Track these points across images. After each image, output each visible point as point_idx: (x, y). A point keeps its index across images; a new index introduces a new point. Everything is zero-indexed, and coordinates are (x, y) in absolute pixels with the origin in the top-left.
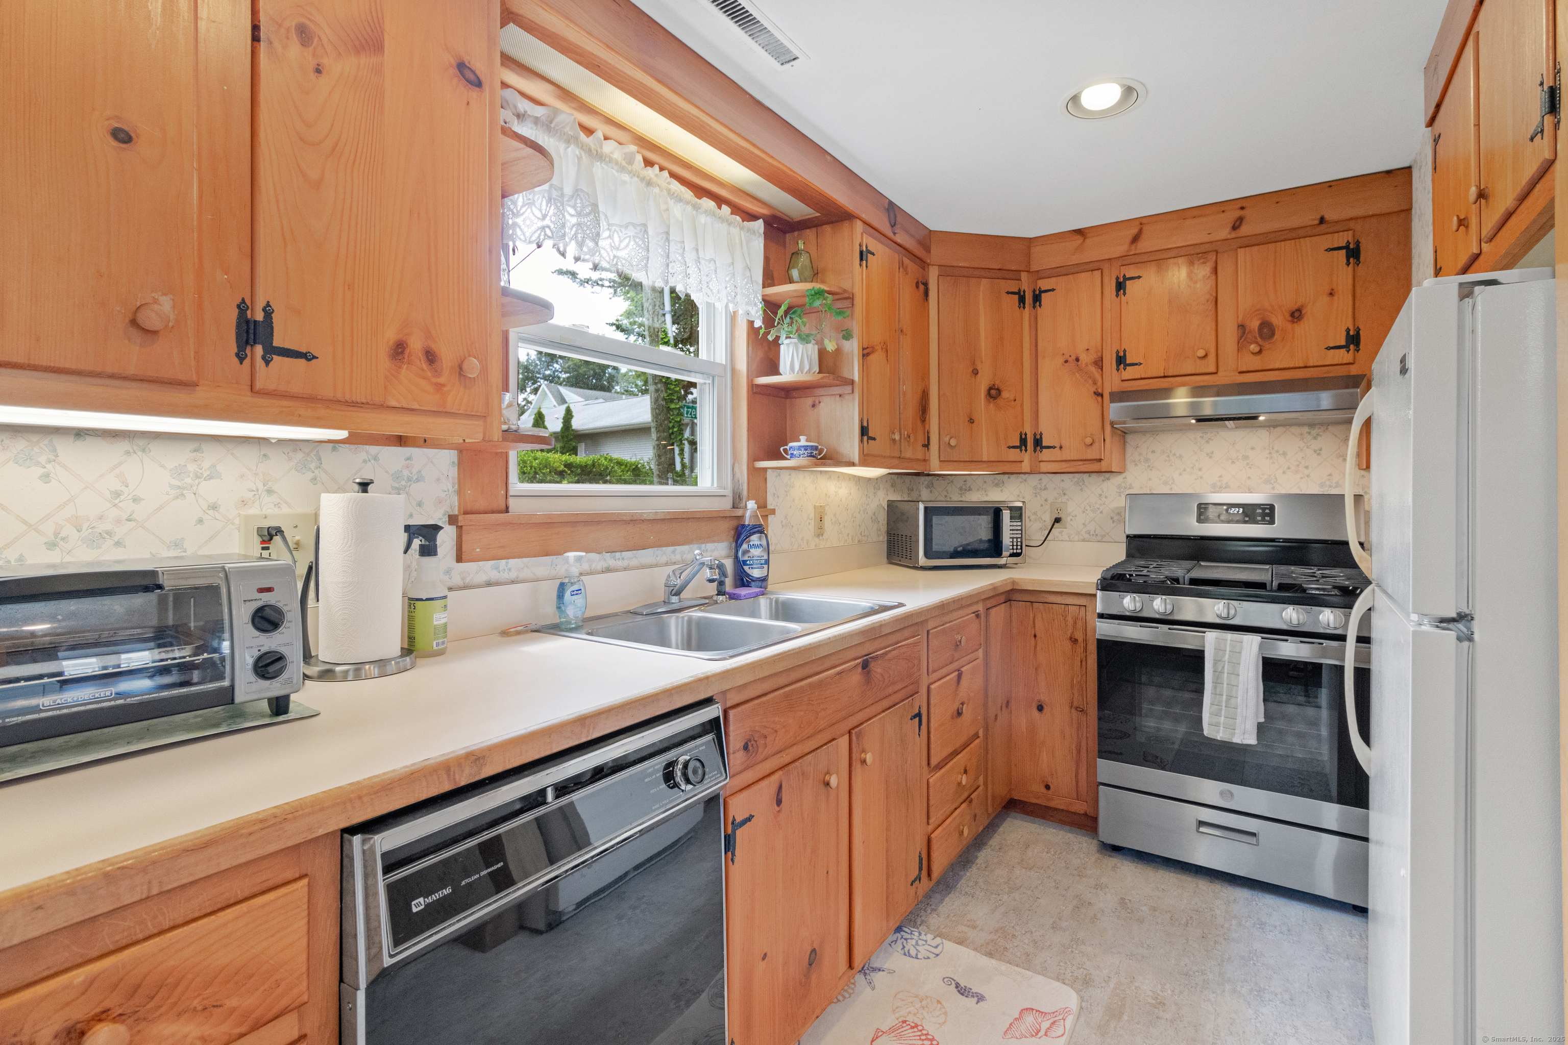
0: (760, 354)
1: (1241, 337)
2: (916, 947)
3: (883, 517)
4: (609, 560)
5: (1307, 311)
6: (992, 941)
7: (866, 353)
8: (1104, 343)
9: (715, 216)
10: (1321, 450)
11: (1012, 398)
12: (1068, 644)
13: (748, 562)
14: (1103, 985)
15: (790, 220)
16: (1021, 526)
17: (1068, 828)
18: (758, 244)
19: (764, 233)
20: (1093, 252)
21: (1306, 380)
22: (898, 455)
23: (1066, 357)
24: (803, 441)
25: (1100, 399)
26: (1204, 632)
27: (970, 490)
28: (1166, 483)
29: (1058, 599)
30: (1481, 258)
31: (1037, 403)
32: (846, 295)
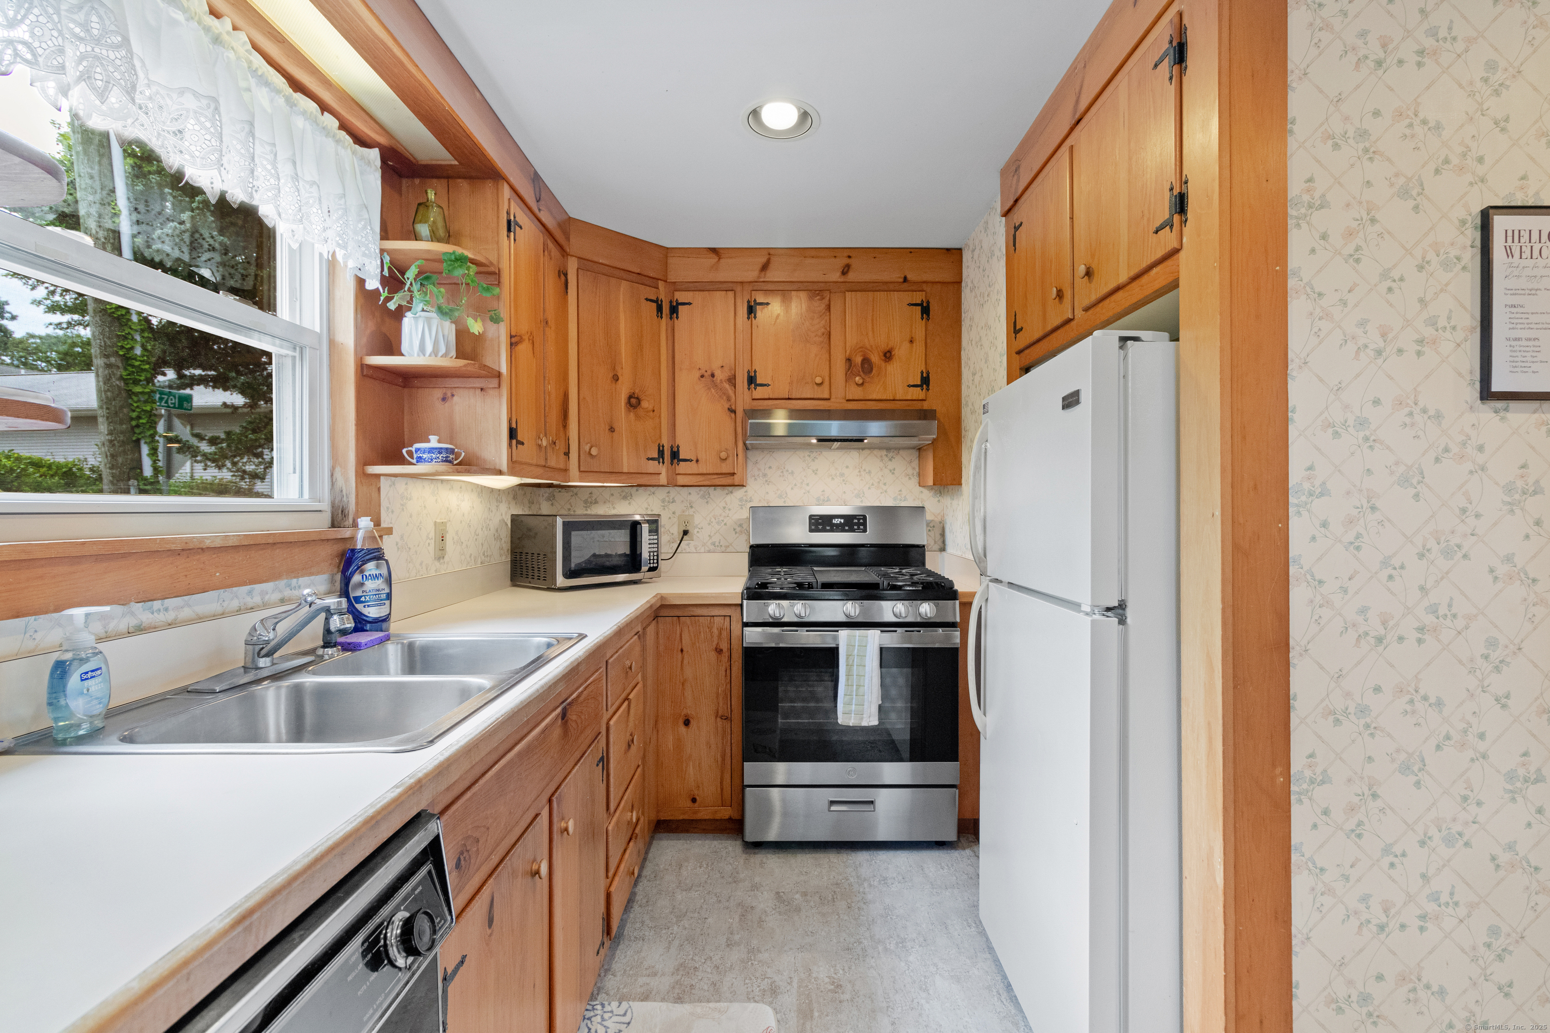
0: (371, 326)
1: (849, 370)
2: (603, 1023)
3: (505, 534)
4: (141, 613)
5: (896, 352)
6: (677, 983)
7: (514, 342)
8: (737, 363)
9: (318, 125)
10: (894, 469)
11: (651, 407)
12: (713, 655)
13: (363, 599)
14: (788, 988)
15: (414, 161)
16: (657, 539)
17: (711, 836)
18: (374, 180)
19: (381, 168)
20: (728, 272)
21: (893, 411)
22: (543, 463)
23: (703, 371)
24: (434, 442)
25: (733, 415)
26: (837, 631)
27: (596, 502)
28: (780, 497)
29: (704, 611)
30: (1073, 323)
31: (674, 415)
32: (492, 269)
